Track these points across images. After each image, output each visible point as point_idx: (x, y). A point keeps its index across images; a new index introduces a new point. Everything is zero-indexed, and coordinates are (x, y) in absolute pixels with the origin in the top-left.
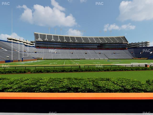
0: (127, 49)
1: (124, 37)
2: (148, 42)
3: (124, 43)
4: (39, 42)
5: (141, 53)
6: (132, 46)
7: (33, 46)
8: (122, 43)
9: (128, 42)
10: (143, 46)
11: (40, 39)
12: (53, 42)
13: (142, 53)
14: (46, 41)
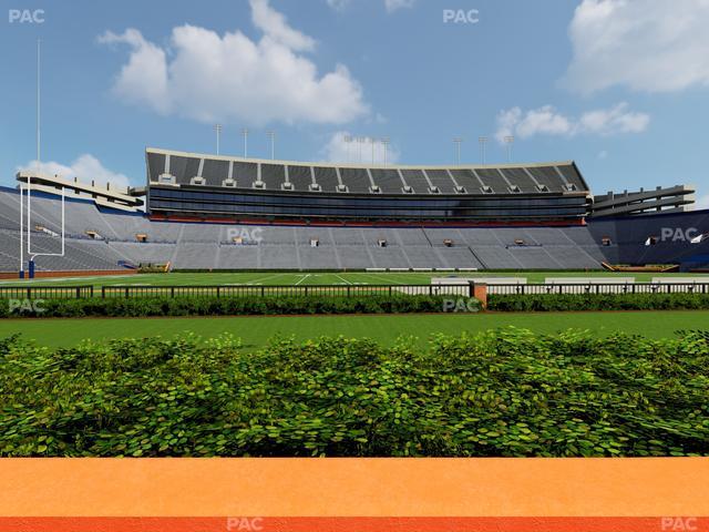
0: (584, 223)
1: (573, 164)
2: (685, 189)
3: (570, 192)
4: (164, 193)
5: (648, 242)
6: (610, 207)
7: (139, 213)
8: (560, 196)
9: (587, 189)
10: (663, 208)
11: (169, 176)
12: (229, 191)
13: (652, 241)
14: (198, 189)
